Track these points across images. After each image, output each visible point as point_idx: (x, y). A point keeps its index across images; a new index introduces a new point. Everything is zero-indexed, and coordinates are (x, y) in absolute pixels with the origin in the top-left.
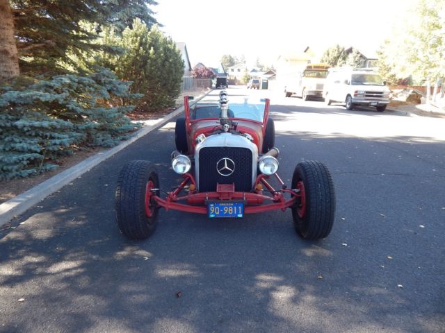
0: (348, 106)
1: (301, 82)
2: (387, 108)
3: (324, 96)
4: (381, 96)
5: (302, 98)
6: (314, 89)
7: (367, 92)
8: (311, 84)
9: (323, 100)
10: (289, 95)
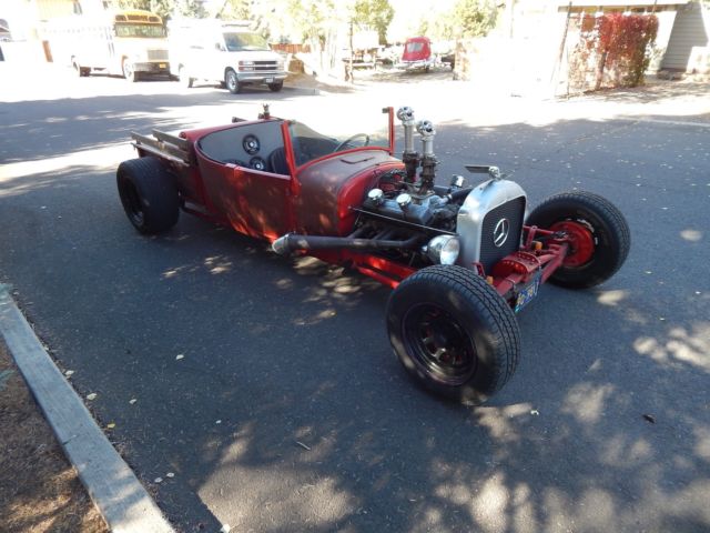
0: (232, 87)
1: (111, 47)
2: (284, 85)
3: (173, 71)
4: (274, 68)
5: (123, 77)
6: (145, 59)
7: (257, 63)
8: (139, 51)
9: (174, 78)
10: (85, 72)
